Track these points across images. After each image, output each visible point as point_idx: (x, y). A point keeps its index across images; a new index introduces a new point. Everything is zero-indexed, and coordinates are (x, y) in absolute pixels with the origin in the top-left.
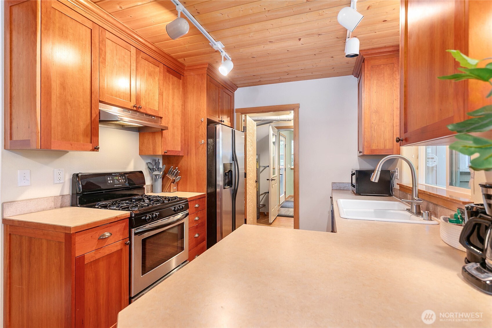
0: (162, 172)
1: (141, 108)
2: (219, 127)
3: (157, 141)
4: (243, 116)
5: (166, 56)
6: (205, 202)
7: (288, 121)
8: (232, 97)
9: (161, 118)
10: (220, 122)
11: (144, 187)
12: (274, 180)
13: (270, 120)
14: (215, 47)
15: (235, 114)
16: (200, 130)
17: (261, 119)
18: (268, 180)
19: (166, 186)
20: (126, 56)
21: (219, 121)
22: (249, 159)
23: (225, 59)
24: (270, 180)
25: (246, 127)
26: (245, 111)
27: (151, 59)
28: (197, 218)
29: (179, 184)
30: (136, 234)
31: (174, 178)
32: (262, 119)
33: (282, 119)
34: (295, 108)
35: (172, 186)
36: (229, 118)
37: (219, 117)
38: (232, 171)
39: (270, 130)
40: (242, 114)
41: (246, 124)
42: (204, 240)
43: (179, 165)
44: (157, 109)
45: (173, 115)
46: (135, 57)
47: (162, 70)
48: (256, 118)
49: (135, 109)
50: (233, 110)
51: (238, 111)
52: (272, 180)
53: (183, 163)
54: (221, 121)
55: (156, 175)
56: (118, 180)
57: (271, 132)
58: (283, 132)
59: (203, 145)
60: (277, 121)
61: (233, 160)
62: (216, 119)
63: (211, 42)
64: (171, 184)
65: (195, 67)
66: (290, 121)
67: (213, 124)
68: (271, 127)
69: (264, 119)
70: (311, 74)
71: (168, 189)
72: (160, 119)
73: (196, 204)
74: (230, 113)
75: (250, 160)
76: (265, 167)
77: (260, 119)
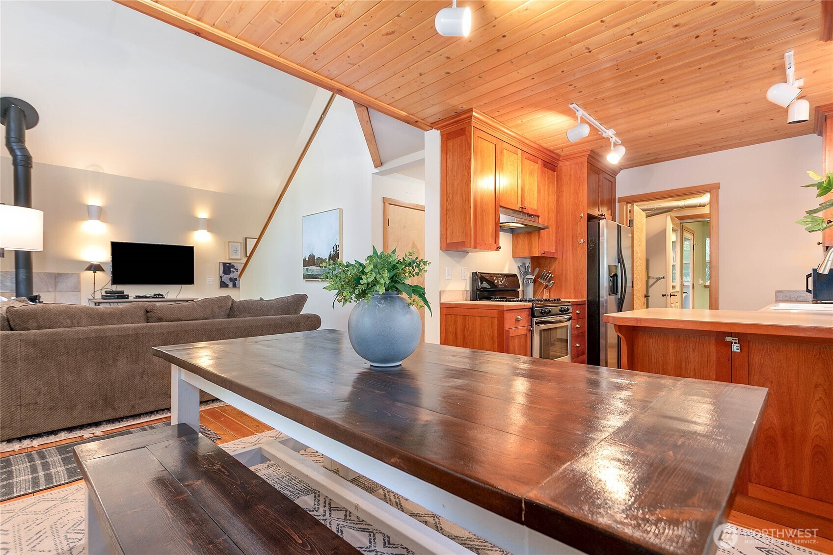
0: (534, 276)
1: (525, 208)
2: (602, 222)
3: (533, 241)
4: (629, 205)
5: (545, 151)
6: (585, 310)
7: (700, 206)
8: (613, 184)
9: (538, 216)
10: (600, 217)
11: (518, 290)
12: (675, 295)
13: (667, 208)
14: (604, 135)
15: (617, 204)
16: (579, 227)
17: (653, 207)
18: (663, 296)
19: (538, 291)
20: (515, 161)
21: (599, 215)
22: (636, 263)
23: (615, 145)
24: (668, 295)
25: (633, 220)
26: (631, 200)
27: (532, 157)
28: (578, 326)
29: (552, 291)
30: (536, 323)
31: (547, 284)
32: (656, 207)
33: (690, 205)
34: (712, 189)
35: (545, 292)
36: (610, 211)
37: (599, 211)
38: (617, 276)
39: (668, 222)
40: (627, 203)
41: (632, 215)
42: (584, 354)
43: (552, 269)
44: (535, 208)
45: (549, 213)
46: (521, 159)
47: (540, 166)
48: (645, 207)
49: (521, 210)
50: (615, 199)
51: (621, 200)
52: (671, 296)
53: (555, 266)
54: (602, 215)
55: (528, 279)
56: (501, 281)
57: (670, 226)
58: (689, 225)
59: (583, 245)
60: (681, 208)
61: (618, 262)
62: (595, 212)
63: (600, 130)
64: (543, 290)
65: (573, 156)
66: (704, 206)
67: (595, 220)
68: (669, 219)
69: (658, 207)
70: (738, 141)
71: (541, 295)
72: (537, 218)
73: (577, 310)
74: (611, 203)
75: (637, 265)
76: (658, 279)
77: (651, 207)
